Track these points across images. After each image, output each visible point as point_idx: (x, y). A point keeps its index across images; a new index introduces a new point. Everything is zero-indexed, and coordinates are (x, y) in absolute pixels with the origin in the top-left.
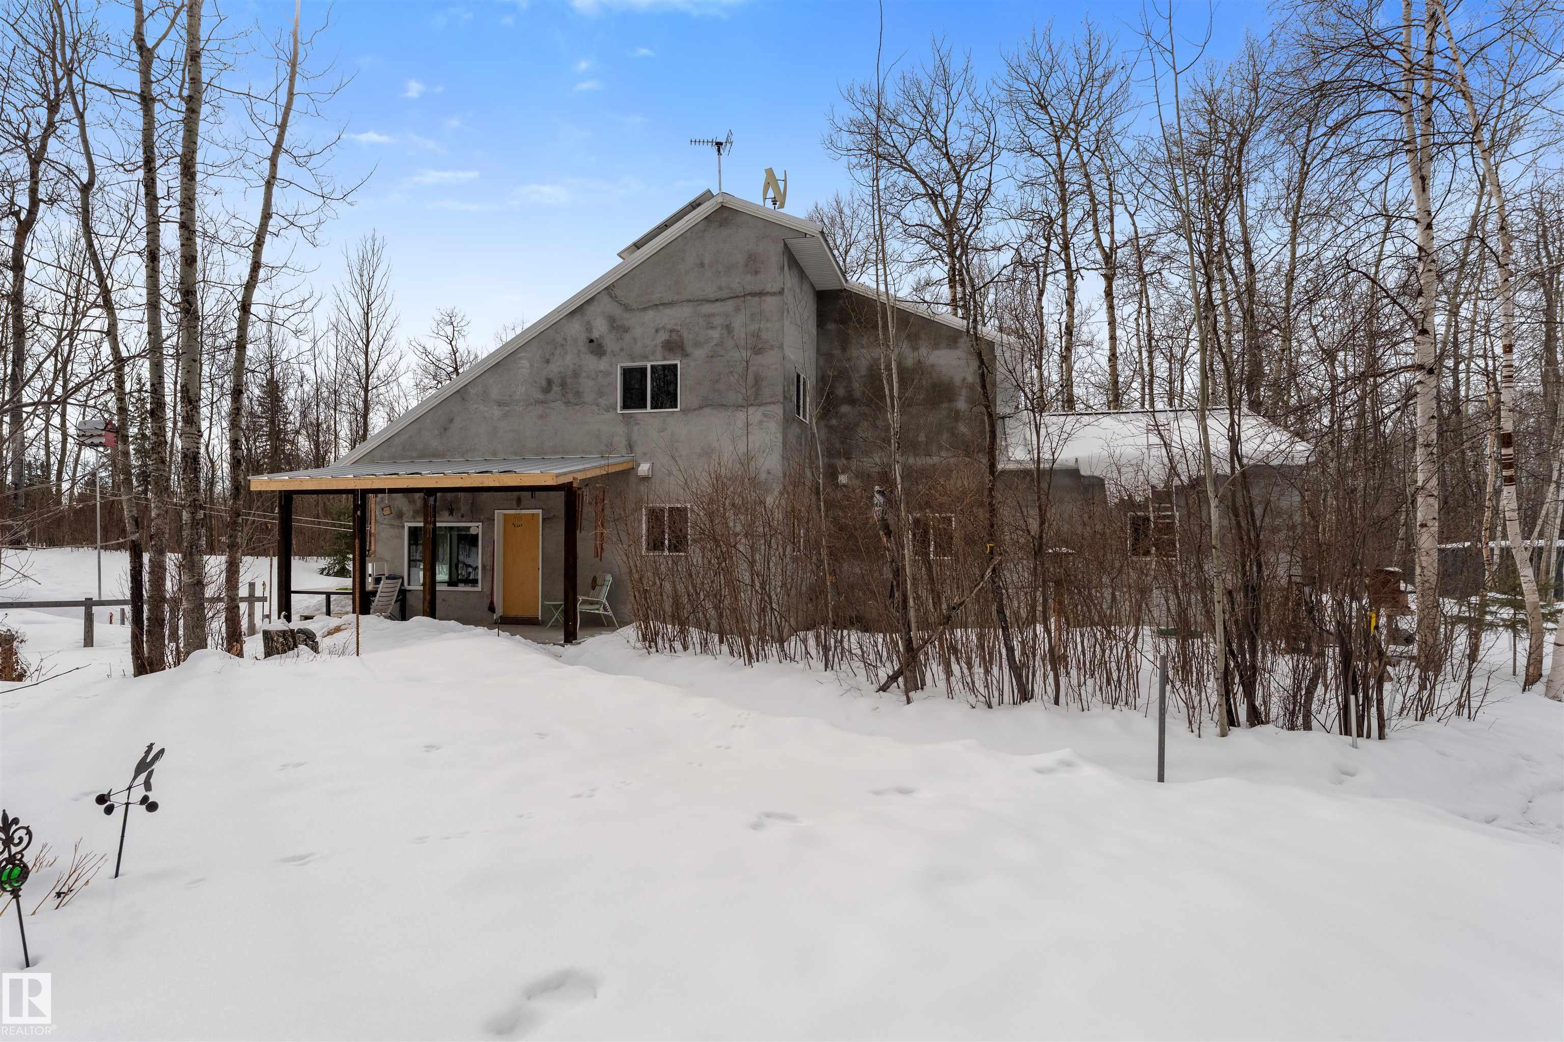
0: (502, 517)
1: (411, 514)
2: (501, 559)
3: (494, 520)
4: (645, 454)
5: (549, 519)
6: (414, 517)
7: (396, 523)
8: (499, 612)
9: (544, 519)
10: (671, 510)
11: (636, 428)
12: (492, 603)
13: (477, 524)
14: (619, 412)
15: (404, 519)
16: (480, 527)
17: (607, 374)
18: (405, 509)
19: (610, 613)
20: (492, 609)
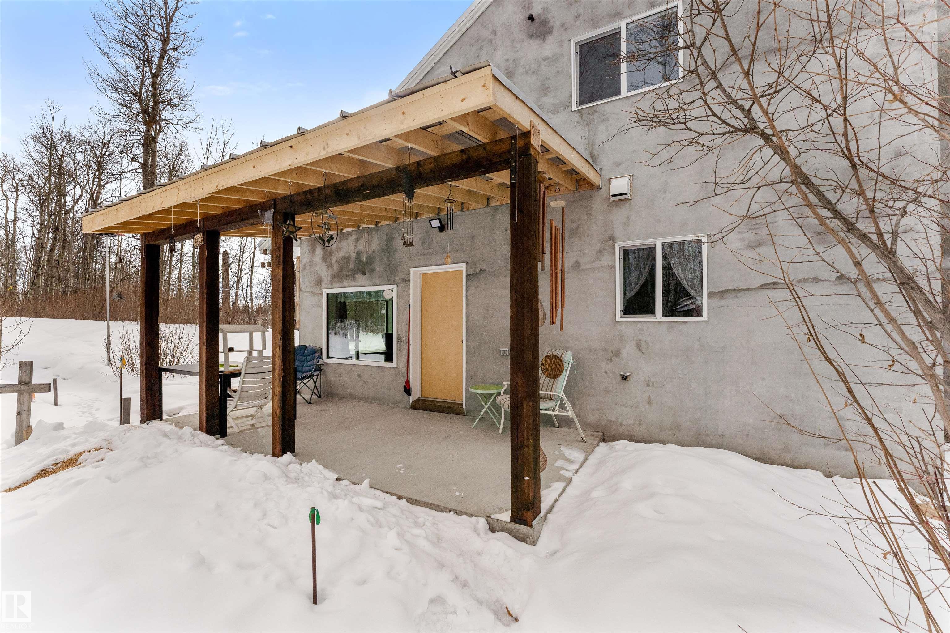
0: (419, 278)
1: (329, 279)
2: (419, 327)
3: (409, 281)
4: (618, 165)
5: (475, 274)
6: (332, 283)
7: (317, 290)
8: (416, 394)
9: (467, 275)
10: (668, 247)
11: (602, 127)
12: (407, 382)
13: (391, 287)
14: (574, 109)
15: (323, 285)
16: (395, 290)
17: (553, 60)
18: (323, 275)
19: (570, 413)
20: (408, 390)
